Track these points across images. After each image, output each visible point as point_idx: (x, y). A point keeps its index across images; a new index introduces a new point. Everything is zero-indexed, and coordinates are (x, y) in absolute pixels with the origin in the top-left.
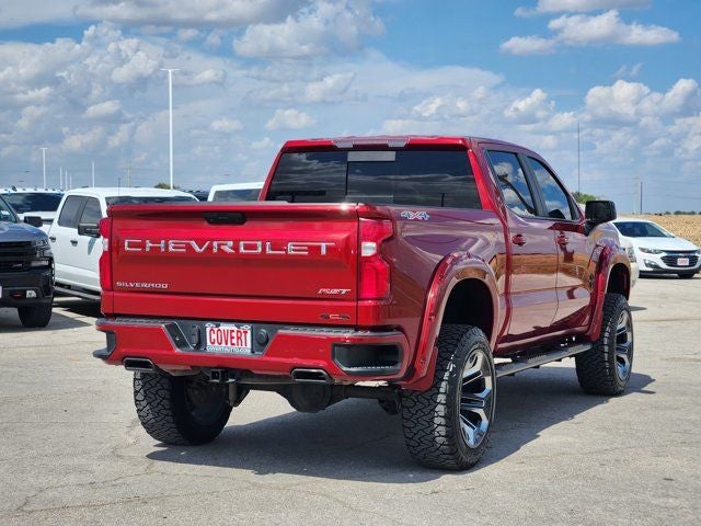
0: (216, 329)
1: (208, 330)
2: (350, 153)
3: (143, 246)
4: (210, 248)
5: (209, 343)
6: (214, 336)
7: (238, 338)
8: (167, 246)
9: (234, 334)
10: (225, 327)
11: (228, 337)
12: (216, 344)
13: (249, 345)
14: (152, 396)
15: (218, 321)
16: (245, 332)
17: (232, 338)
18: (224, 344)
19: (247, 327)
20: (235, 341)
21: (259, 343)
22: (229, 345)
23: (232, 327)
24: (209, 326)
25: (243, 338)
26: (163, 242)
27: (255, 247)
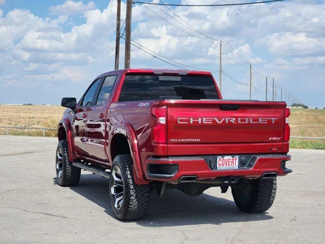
0: (222, 159)
1: (218, 160)
2: (160, 77)
3: (189, 121)
4: (225, 121)
5: (218, 166)
6: (221, 162)
7: (232, 162)
8: (202, 121)
9: (230, 161)
10: (226, 158)
11: (227, 162)
12: (221, 166)
13: (237, 165)
14: (140, 197)
15: (223, 155)
16: (236, 159)
17: (229, 162)
18: (225, 166)
19: (237, 157)
20: (230, 164)
21: (242, 163)
22: (227, 166)
23: (230, 157)
24: (219, 158)
25: (234, 162)
26: (200, 119)
27: (245, 121)
